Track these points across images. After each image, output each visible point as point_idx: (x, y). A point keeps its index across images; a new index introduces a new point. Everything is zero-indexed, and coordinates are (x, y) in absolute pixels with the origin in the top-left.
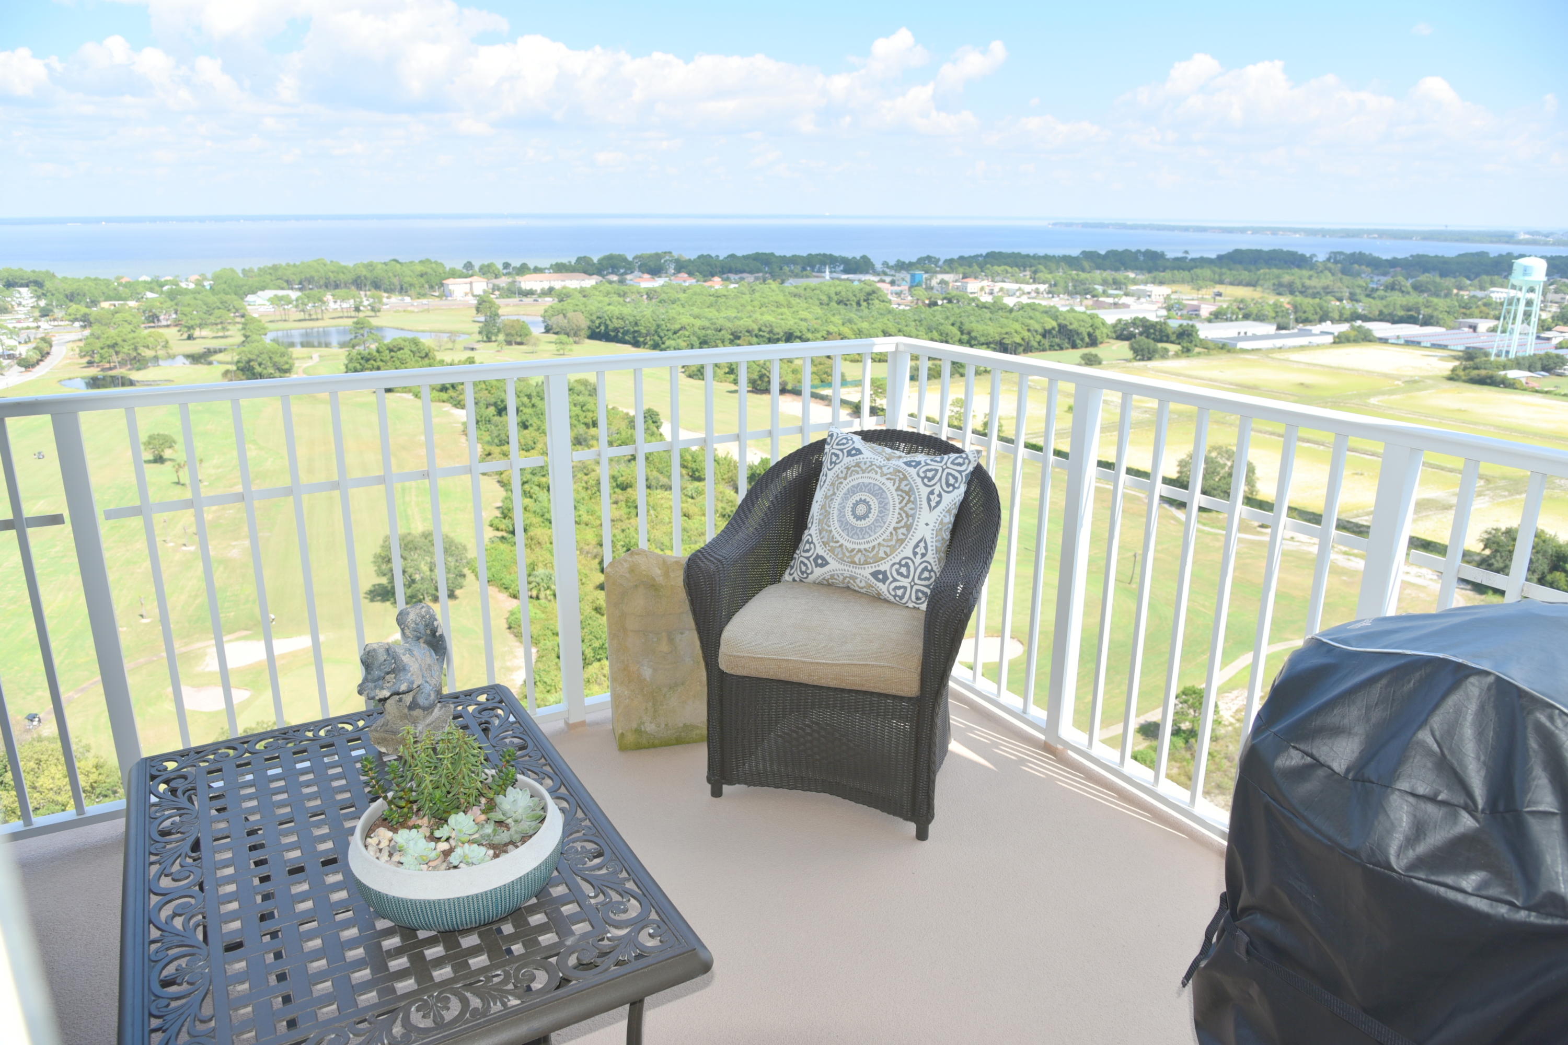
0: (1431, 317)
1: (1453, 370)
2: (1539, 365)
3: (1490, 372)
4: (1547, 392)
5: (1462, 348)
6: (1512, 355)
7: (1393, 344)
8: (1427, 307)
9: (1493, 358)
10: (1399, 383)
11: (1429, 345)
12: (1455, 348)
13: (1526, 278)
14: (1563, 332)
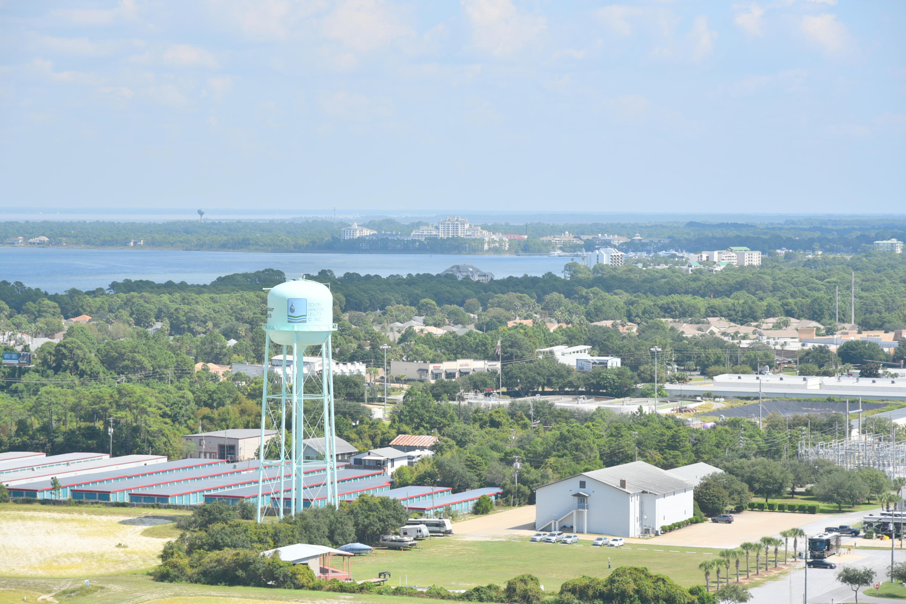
0: (136, 430)
1: (166, 555)
2: (350, 529)
3: (242, 552)
4: (362, 589)
5: (198, 500)
6: (297, 508)
7: (44, 502)
9: (260, 519)
10: (48, 597)
11: (127, 500)
12: (184, 501)
13: (298, 327)
14: (413, 448)
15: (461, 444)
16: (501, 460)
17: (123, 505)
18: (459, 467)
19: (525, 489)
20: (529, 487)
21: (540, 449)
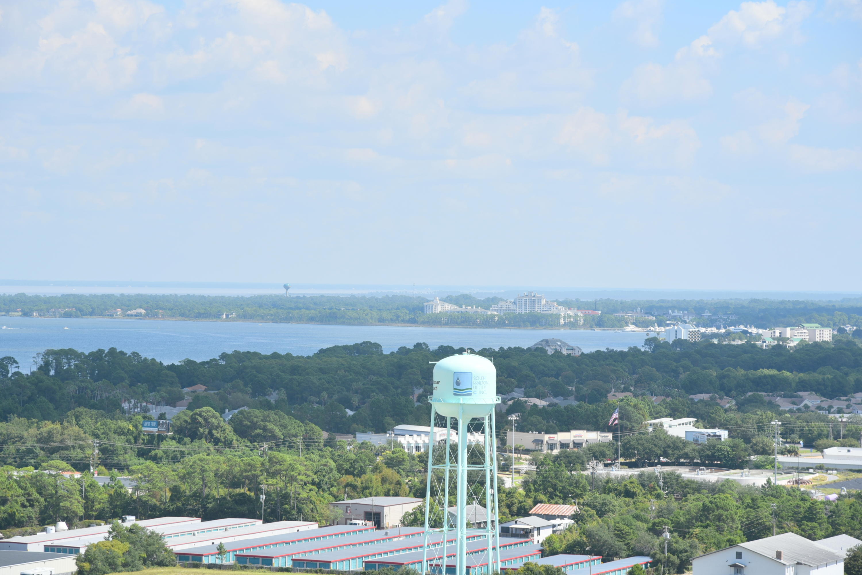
0: (285, 497)
5: (357, 566)
7: (210, 566)
8: (273, 475)
11: (289, 564)
13: (463, 400)
14: (553, 517)
15: (601, 513)
16: (650, 530)
17: (287, 570)
18: (607, 536)
19: (675, 559)
20: (678, 556)
21: (682, 519)
